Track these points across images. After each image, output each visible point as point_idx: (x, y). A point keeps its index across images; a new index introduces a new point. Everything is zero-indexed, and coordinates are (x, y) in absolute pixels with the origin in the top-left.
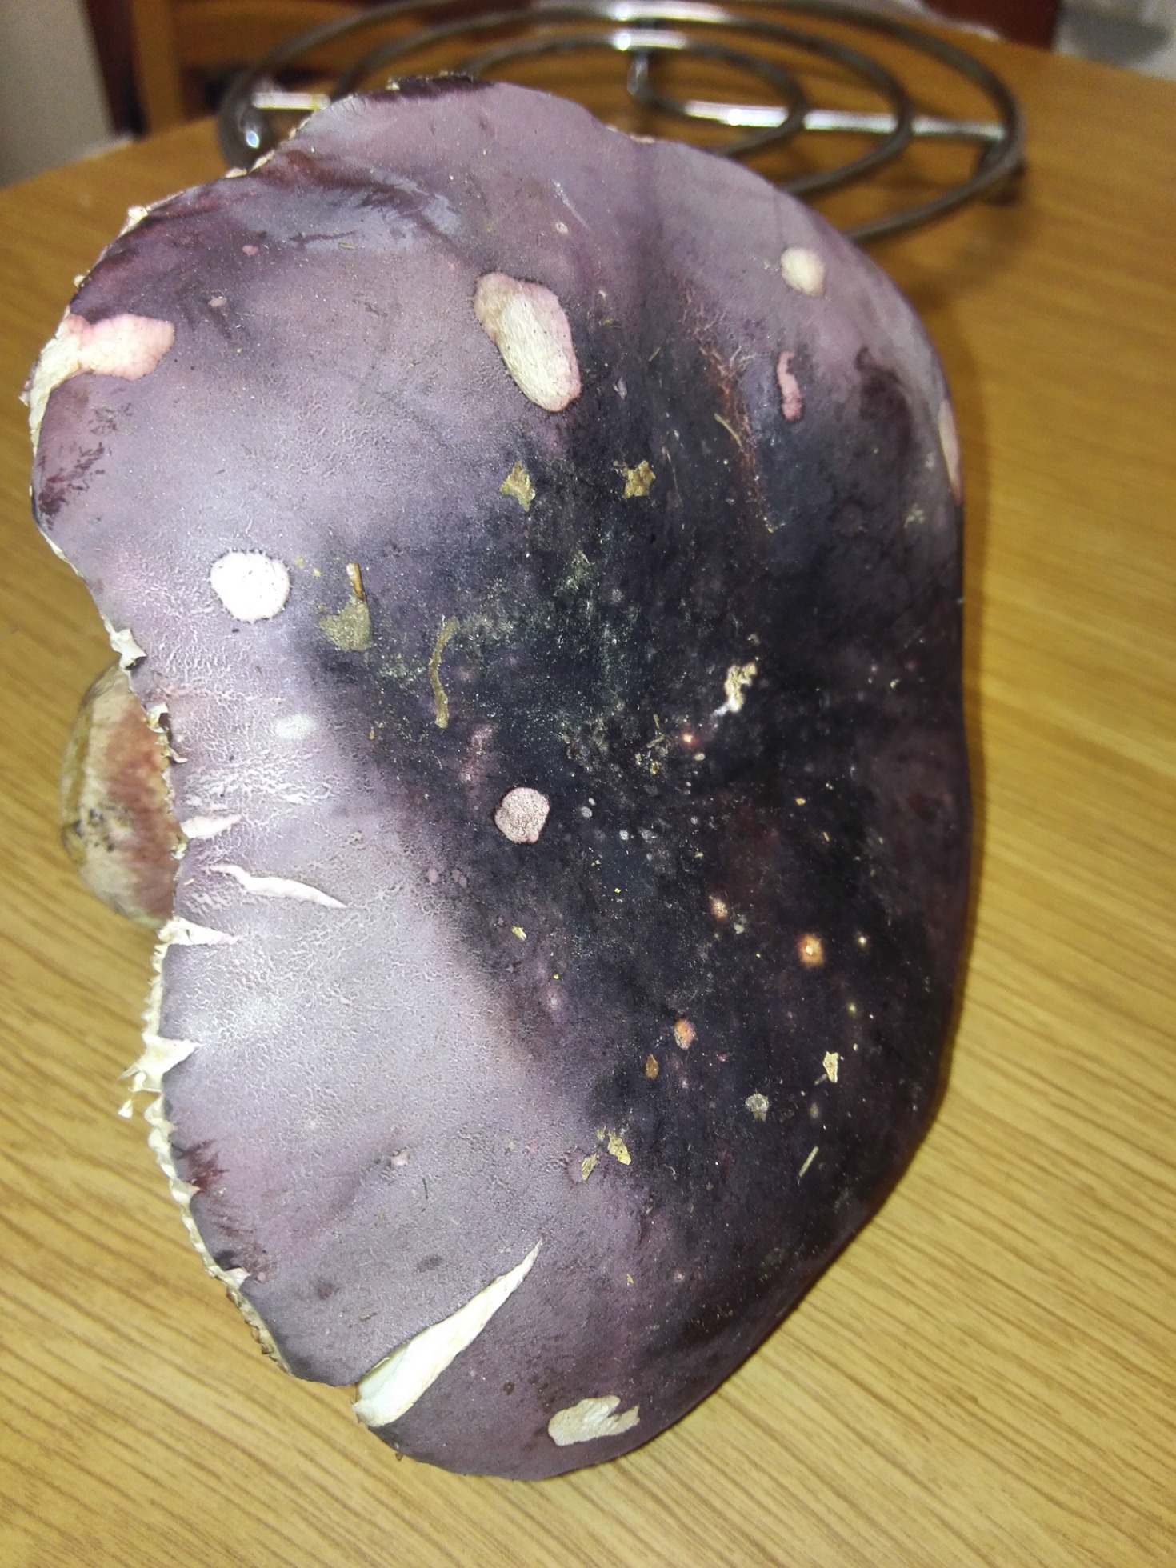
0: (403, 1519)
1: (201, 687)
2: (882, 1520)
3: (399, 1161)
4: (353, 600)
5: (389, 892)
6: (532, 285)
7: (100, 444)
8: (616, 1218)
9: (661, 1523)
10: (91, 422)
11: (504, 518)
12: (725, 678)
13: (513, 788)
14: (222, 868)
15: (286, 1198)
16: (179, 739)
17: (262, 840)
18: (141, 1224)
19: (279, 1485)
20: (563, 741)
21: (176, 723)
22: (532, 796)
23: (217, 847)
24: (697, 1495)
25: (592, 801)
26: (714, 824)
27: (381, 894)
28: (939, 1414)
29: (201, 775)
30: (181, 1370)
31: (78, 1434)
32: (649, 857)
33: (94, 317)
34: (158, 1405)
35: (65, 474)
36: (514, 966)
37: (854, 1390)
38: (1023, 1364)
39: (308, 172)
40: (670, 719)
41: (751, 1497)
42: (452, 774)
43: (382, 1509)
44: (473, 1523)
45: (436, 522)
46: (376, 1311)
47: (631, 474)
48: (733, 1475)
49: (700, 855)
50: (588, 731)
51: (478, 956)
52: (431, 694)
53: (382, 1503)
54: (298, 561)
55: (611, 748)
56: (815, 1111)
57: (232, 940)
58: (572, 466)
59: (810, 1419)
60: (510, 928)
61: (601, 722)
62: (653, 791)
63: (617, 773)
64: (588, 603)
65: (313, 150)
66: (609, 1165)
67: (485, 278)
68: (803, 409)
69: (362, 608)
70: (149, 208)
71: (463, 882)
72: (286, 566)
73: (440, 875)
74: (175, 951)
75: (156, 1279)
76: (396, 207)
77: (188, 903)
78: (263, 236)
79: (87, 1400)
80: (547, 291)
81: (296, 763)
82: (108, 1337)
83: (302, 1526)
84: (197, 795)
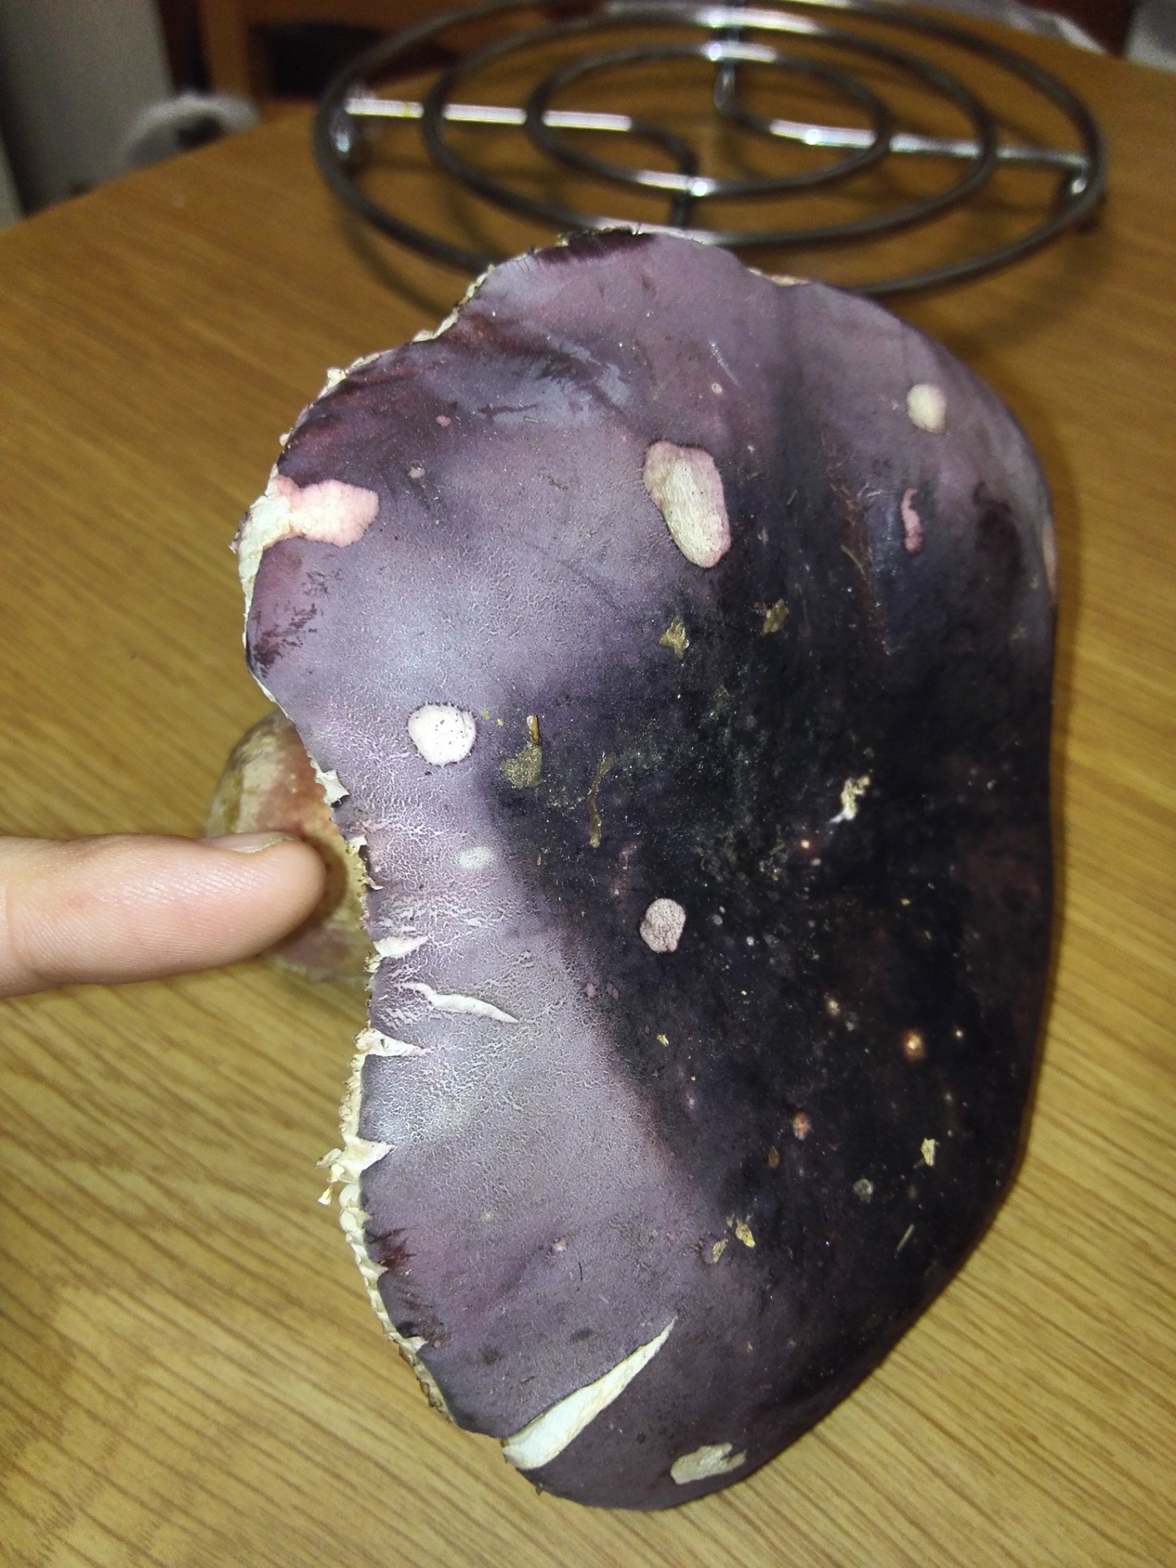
0: (521, 1531)
1: (397, 822)
2: (951, 1547)
3: (559, 1248)
4: (530, 745)
5: (554, 1007)
6: (692, 450)
7: (313, 605)
8: (740, 1294)
9: (752, 1542)
10: (304, 584)
11: (662, 664)
12: (841, 790)
13: (654, 900)
14: (412, 986)
15: (462, 1280)
16: (377, 869)
17: (446, 961)
18: (276, 1247)
19: (410, 1498)
20: (698, 854)
21: (374, 855)
22: (670, 907)
23: (407, 966)
24: (784, 1518)
25: (722, 909)
26: (829, 927)
27: (547, 1009)
28: (1004, 1452)
29: (395, 900)
30: (316, 1386)
31: (225, 1443)
32: (772, 961)
33: (304, 480)
34: (296, 1419)
35: (280, 630)
36: (659, 1070)
37: (926, 1426)
38: (1079, 1407)
39: (491, 338)
40: (790, 827)
41: (833, 1521)
42: (604, 889)
43: (503, 1521)
44: (584, 1537)
45: (603, 674)
46: (533, 1375)
47: (769, 614)
48: (817, 1501)
49: (816, 957)
50: (720, 843)
51: (628, 1063)
52: (588, 819)
53: (502, 1516)
54: (485, 713)
55: (739, 858)
56: (913, 1193)
57: (422, 1052)
58: (721, 615)
59: (886, 1451)
60: (655, 1036)
61: (730, 834)
62: (775, 896)
63: (743, 882)
64: (726, 731)
65: (494, 314)
66: (736, 1247)
67: (653, 448)
68: (923, 543)
69: (536, 751)
70: (347, 371)
71: (616, 994)
72: (475, 717)
73: (597, 990)
74: (372, 1061)
75: (292, 1301)
76: (572, 378)
77: (383, 1017)
78: (454, 406)
79: (232, 1411)
80: (704, 453)
81: (476, 890)
82: (250, 1354)
83: (431, 1534)
84: (389, 917)
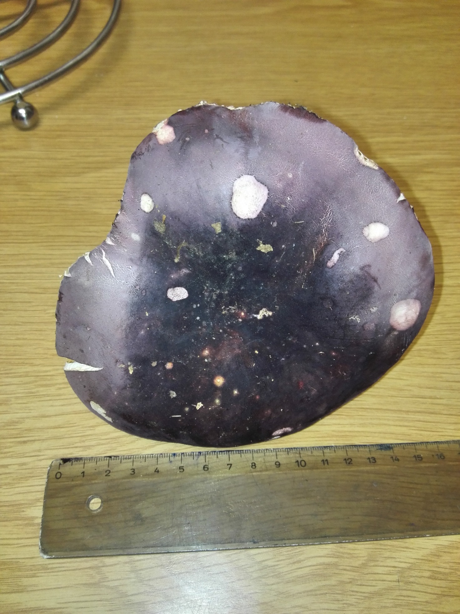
1: (127, 215)
3: (88, 329)
4: (163, 222)
5: (125, 282)
7: (143, 153)
8: (120, 380)
10: (146, 147)
11: (209, 231)
12: (261, 309)
13: (182, 287)
14: (103, 251)
16: (116, 221)
17: (113, 252)
20: (204, 288)
21: (118, 218)
22: (185, 292)
23: (106, 246)
25: (199, 305)
26: (226, 336)
29: (115, 231)
32: (200, 327)
33: (169, 123)
40: (242, 306)
42: (169, 273)
45: (191, 220)
47: (261, 245)
49: (214, 338)
50: (213, 291)
51: (131, 309)
52: (176, 254)
54: (157, 206)
55: (216, 299)
56: (187, 409)
57: (91, 265)
58: (239, 233)
60: (146, 311)
61: (218, 292)
62: (218, 315)
63: (212, 305)
64: (229, 264)
66: (127, 370)
67: (246, 176)
68: (333, 266)
69: (164, 225)
71: (144, 294)
72: (154, 205)
73: (140, 289)
74: (83, 258)
76: (246, 143)
78: (213, 130)
80: (266, 188)
